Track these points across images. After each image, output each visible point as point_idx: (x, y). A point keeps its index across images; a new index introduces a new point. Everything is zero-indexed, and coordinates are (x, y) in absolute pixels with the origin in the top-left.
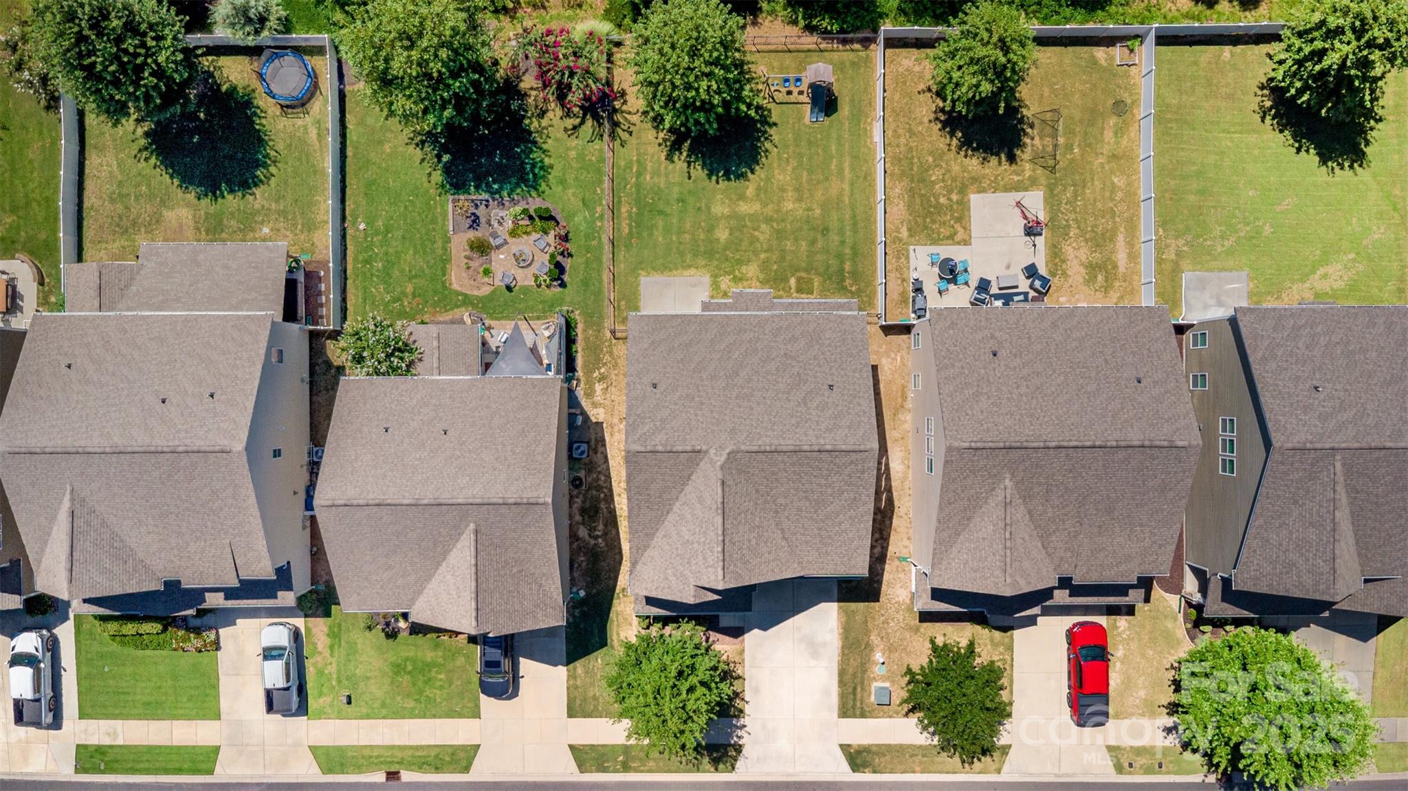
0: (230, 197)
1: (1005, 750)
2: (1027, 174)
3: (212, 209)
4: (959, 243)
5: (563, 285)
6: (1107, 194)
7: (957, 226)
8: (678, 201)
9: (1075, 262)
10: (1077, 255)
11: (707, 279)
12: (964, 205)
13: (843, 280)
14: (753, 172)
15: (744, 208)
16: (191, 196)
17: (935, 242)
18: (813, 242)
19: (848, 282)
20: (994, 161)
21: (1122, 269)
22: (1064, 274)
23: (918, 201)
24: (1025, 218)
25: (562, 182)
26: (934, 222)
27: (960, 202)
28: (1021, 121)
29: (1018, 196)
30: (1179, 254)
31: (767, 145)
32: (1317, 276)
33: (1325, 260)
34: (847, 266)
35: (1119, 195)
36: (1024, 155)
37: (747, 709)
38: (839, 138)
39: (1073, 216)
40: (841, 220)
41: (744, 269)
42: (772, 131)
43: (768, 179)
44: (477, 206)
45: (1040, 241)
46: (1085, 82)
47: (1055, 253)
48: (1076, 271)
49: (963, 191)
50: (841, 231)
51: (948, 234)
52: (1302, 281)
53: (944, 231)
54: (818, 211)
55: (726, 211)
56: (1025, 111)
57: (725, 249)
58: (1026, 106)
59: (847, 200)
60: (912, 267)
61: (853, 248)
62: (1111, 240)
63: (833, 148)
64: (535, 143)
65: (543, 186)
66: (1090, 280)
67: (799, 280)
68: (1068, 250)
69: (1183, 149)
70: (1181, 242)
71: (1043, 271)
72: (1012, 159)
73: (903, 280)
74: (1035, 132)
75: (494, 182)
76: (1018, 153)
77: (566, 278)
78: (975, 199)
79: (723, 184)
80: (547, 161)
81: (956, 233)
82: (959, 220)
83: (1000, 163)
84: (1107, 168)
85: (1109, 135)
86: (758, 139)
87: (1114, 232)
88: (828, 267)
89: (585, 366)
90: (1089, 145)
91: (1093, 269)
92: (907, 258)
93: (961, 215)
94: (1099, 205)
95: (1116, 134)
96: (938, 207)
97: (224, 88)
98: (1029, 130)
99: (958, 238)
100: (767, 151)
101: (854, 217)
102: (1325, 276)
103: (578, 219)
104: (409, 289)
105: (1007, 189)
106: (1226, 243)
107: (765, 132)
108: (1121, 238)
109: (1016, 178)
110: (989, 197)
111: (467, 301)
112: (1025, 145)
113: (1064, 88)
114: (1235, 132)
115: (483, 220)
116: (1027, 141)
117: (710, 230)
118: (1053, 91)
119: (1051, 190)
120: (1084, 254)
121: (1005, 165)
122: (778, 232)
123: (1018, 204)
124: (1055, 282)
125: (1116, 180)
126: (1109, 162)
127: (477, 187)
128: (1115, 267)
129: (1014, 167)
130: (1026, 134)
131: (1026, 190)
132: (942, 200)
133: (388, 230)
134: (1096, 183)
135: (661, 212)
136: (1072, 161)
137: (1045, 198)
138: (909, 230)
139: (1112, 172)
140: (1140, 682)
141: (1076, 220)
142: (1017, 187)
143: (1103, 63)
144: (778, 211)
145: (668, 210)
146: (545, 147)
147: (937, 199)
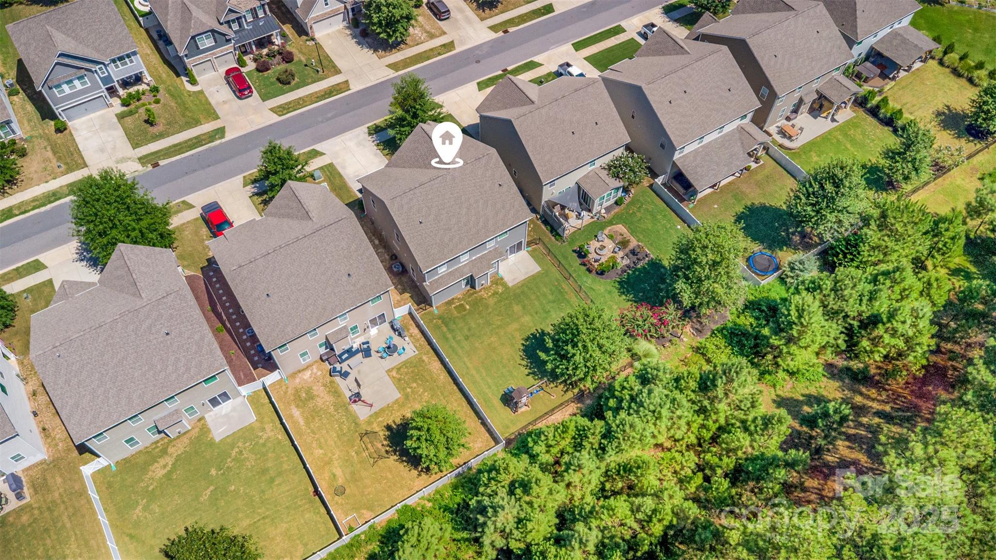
0: (742, 210)
1: (245, 185)
2: (375, 425)
3: (744, 202)
4: (393, 369)
5: (574, 251)
6: (322, 440)
7: (398, 376)
8: (549, 311)
9: (322, 395)
10: (324, 398)
11: (510, 285)
12: (401, 389)
13: (443, 322)
14: (523, 344)
15: (515, 325)
16: (756, 203)
17: (405, 364)
18: (469, 330)
19: (440, 322)
20: (398, 421)
21: (293, 407)
22: (325, 385)
23: (428, 378)
24: (363, 401)
25: (610, 292)
26: (412, 372)
27: (404, 389)
28: (395, 451)
29: (375, 409)
30: (263, 429)
31: (524, 363)
32: (170, 463)
33: (168, 476)
34: (445, 329)
35: (314, 445)
36: (383, 433)
37: (376, 148)
38: (490, 387)
39: (336, 417)
40: (462, 348)
41: (495, 300)
42: (527, 371)
43: (513, 345)
44: (638, 259)
45: (348, 394)
46: (369, 494)
47: (335, 392)
48: (319, 390)
49: (407, 397)
50: (458, 342)
51: (402, 370)
52: (177, 456)
53: (403, 370)
54: (477, 345)
55: (523, 320)
56: (396, 457)
57: (511, 303)
58: (397, 461)
59: (466, 359)
60: (411, 344)
61: (447, 339)
62: (307, 418)
63: (489, 381)
64: (635, 302)
65: (617, 285)
66: (309, 391)
67: (465, 309)
68: (329, 399)
69: (288, 491)
70: (265, 436)
71: (338, 379)
72: (389, 428)
73: (411, 336)
74: (383, 450)
75: (639, 275)
76: (387, 433)
77: (575, 255)
78: (398, 395)
79: (533, 331)
80: (624, 297)
81: (397, 373)
82: (399, 380)
83: (394, 422)
84: (330, 455)
85: (338, 472)
86: (531, 363)
87: (307, 423)
88: (454, 323)
89: (539, 226)
90: (347, 461)
91: (311, 397)
92: (416, 347)
93: (399, 383)
94: (324, 432)
95: (334, 476)
96: (415, 381)
97: (785, 248)
98: (388, 448)
99: (395, 370)
100: (523, 359)
101: (457, 354)
102: (165, 466)
103: (589, 281)
104: (639, 214)
105: (382, 410)
106: (237, 450)
107: (530, 369)
108: (302, 422)
109: (380, 419)
110: (390, 400)
111: (611, 223)
112: (385, 439)
113: (380, 483)
114: (259, 520)
115: (631, 256)
116: (385, 443)
117: (524, 307)
118: (386, 478)
119: (356, 424)
120: (319, 402)
121: (390, 422)
122: (490, 324)
123: (371, 406)
124: (328, 379)
125: (321, 451)
126: (330, 458)
127: (644, 267)
128: (297, 406)
129: (385, 424)
130: (388, 445)
131: (371, 416)
132: (415, 385)
133: (667, 231)
134: (332, 443)
135: (554, 302)
136: (353, 446)
137: (358, 417)
138: (423, 361)
139: (325, 454)
140: (190, 236)
141: (333, 416)
142: (377, 414)
143: (364, 511)
144: (497, 333)
145: (551, 305)
146: (630, 303)
147: (418, 384)
